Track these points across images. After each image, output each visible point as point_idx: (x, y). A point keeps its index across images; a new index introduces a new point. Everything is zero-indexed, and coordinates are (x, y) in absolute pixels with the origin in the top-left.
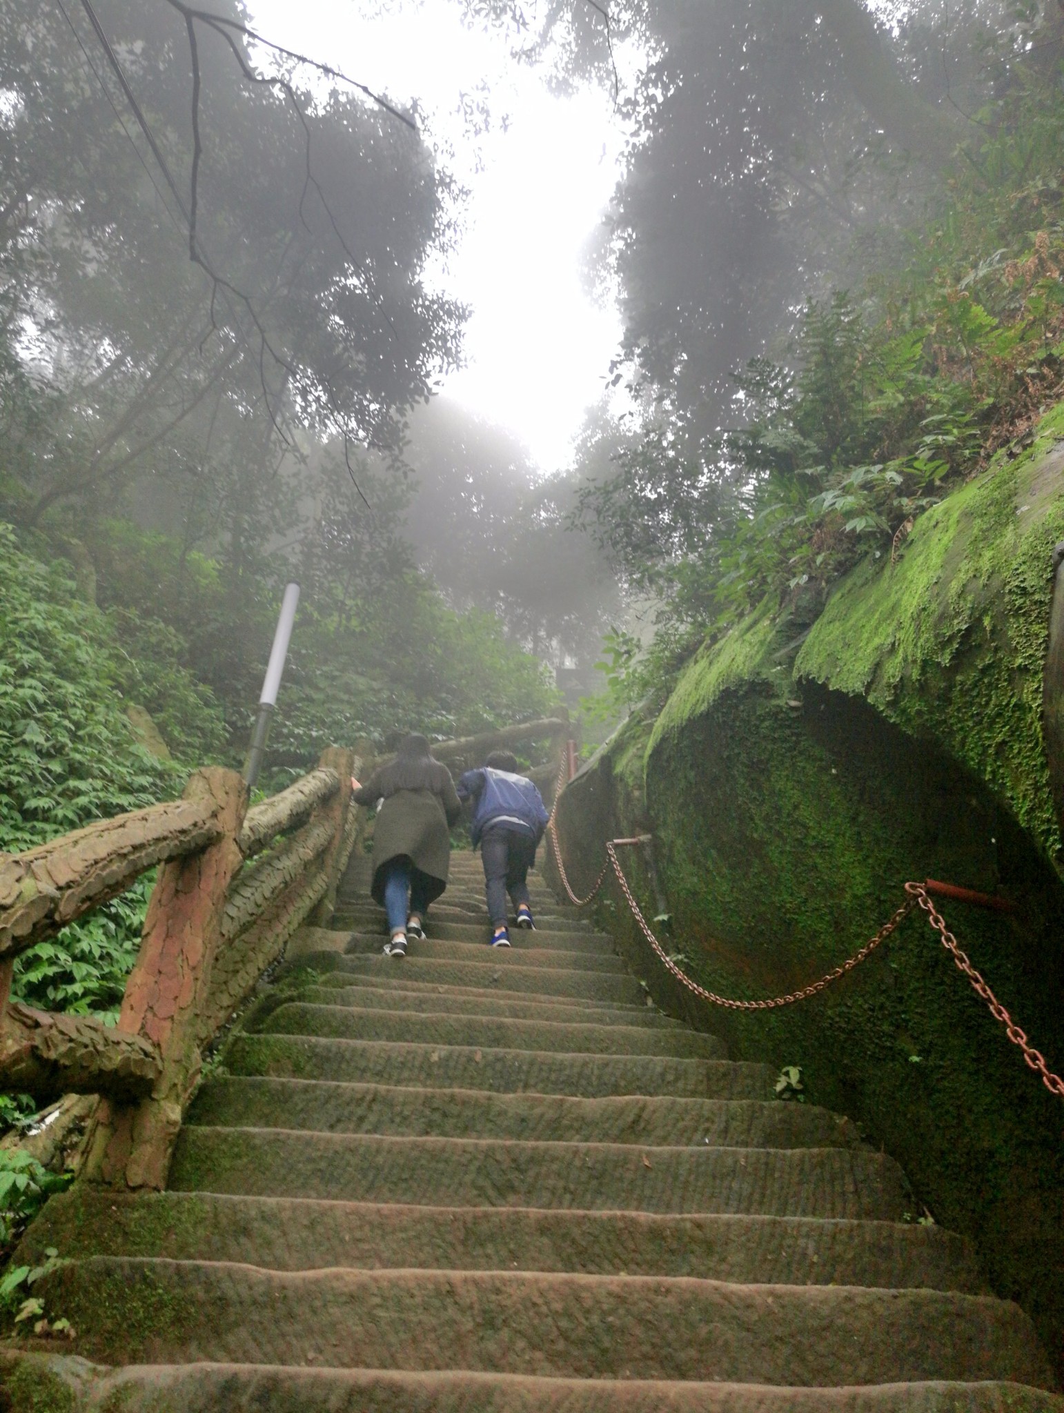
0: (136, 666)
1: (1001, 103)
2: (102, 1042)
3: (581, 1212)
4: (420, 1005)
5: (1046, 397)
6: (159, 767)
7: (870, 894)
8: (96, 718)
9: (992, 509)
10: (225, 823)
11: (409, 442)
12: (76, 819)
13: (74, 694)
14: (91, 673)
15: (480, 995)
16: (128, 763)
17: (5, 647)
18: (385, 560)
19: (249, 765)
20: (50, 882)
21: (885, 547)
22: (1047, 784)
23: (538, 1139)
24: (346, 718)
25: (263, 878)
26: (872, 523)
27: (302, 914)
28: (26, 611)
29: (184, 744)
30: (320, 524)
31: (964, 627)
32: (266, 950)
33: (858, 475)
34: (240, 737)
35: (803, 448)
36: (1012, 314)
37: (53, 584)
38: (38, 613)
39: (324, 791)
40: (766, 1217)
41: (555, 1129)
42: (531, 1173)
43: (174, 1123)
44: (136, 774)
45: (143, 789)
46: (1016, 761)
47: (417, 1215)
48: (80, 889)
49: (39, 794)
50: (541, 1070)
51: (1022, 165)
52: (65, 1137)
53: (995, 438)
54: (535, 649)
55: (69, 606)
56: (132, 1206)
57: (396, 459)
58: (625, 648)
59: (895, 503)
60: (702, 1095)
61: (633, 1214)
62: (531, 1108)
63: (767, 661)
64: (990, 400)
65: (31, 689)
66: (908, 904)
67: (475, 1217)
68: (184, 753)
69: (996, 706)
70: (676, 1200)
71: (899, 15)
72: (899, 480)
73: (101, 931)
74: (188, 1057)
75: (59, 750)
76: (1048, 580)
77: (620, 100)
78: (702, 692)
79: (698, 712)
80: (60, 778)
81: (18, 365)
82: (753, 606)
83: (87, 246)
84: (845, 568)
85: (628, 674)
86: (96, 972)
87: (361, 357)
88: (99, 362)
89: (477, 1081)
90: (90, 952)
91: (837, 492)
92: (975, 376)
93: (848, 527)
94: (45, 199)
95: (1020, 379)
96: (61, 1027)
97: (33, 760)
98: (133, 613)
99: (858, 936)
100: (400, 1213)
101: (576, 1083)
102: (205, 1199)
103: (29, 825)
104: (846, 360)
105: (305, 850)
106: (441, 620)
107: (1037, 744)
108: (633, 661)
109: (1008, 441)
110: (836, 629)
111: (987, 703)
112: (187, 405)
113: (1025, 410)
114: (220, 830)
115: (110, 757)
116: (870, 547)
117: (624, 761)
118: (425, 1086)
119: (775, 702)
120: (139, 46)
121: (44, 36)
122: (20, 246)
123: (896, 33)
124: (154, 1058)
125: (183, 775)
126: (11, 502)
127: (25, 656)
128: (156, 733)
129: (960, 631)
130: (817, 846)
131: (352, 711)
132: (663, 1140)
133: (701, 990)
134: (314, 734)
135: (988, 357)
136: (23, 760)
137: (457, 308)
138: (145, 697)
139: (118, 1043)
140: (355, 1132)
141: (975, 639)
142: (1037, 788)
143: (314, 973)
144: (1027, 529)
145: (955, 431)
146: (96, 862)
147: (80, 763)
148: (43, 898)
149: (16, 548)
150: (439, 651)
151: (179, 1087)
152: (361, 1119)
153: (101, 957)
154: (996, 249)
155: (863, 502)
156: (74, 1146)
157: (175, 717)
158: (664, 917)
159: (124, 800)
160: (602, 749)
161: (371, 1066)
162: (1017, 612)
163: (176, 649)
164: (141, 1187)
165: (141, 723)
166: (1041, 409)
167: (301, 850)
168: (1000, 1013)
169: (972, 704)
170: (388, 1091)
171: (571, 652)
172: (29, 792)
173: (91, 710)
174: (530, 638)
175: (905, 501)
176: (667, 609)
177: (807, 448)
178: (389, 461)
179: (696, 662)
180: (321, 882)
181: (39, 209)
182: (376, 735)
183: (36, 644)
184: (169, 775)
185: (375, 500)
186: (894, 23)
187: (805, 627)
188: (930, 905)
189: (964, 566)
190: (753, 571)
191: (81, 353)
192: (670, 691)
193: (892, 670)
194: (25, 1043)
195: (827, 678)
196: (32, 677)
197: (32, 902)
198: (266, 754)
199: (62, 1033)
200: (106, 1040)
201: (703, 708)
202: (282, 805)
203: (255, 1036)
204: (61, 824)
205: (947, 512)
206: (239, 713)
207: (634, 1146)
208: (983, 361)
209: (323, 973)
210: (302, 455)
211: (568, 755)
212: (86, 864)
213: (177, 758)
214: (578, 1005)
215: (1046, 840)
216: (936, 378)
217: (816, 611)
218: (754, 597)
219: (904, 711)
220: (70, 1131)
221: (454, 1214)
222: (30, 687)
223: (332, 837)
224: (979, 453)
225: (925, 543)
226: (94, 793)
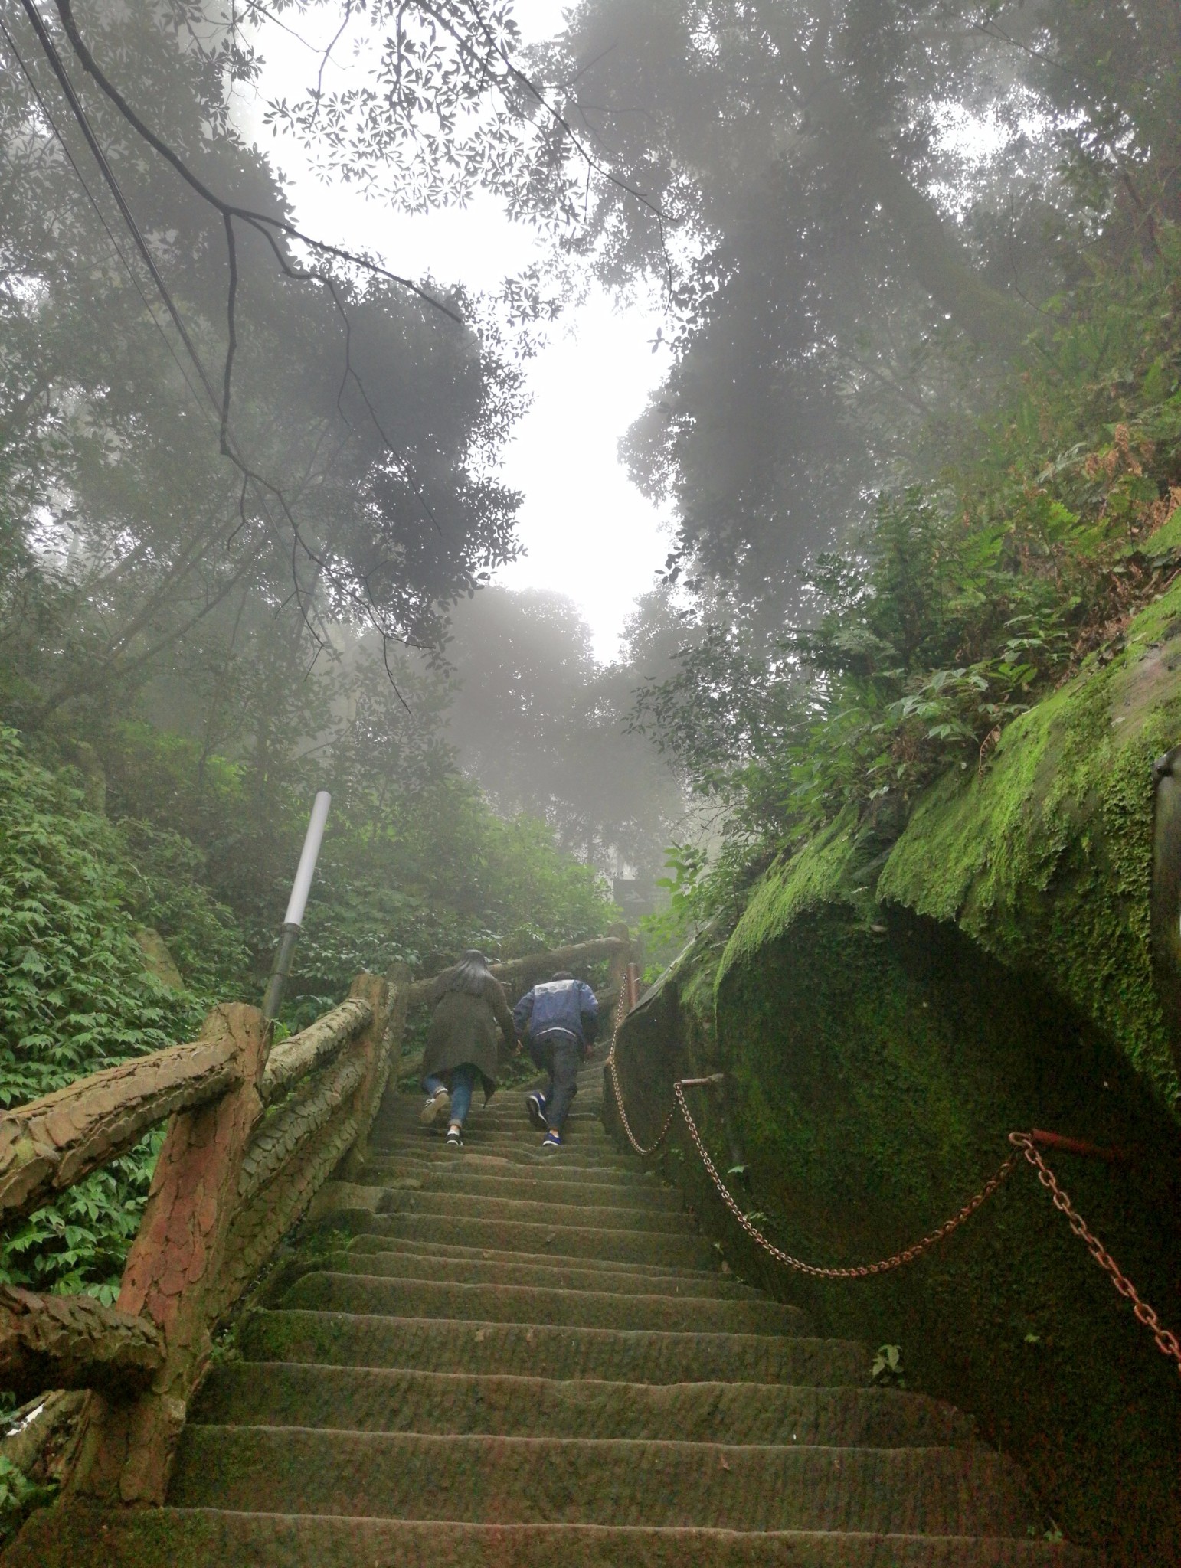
0: (148, 884)
1: (1072, 294)
2: (99, 1328)
3: (650, 1529)
4: (461, 1274)
5: (1136, 598)
6: (171, 998)
7: (969, 1144)
8: (102, 943)
9: (1085, 720)
10: (246, 1066)
11: (451, 639)
12: (76, 1059)
13: (78, 917)
14: (98, 892)
15: (531, 1261)
16: (136, 994)
17: (4, 864)
18: (425, 764)
19: (270, 997)
20: (49, 1142)
21: (972, 755)
22: (1162, 1023)
23: (597, 1437)
24: (379, 938)
25: (286, 1127)
26: (957, 730)
27: (328, 1167)
28: (28, 824)
29: (198, 971)
30: (353, 723)
31: (1061, 848)
32: (288, 1210)
33: (939, 679)
34: (262, 961)
35: (878, 648)
36: (1095, 508)
37: (59, 793)
38: (42, 826)
39: (354, 1025)
40: (868, 1535)
41: (620, 1425)
42: (591, 1479)
43: (176, 1423)
44: (144, 1007)
45: (151, 1023)
46: (1126, 997)
47: (458, 1534)
48: (82, 1149)
49: (36, 1030)
50: (600, 1352)
51: (1097, 355)
52: (48, 1439)
53: (1087, 640)
54: (590, 859)
55: (77, 817)
56: (125, 1525)
57: (436, 657)
58: (690, 861)
59: (980, 710)
60: (787, 1379)
61: (712, 1531)
62: (591, 1397)
63: (848, 880)
64: (1078, 600)
65: (32, 912)
66: (1013, 1158)
67: (527, 1536)
68: (198, 980)
69: (1100, 935)
70: (760, 1514)
71: (962, 201)
72: (984, 685)
73: (100, 1189)
74: (197, 1341)
75: (61, 979)
76: (1149, 799)
77: (676, 287)
78: (777, 914)
79: (772, 936)
80: (60, 1012)
81: (32, 558)
82: (829, 818)
83: (110, 434)
84: (928, 780)
85: (694, 889)
86: (92, 1237)
87: (400, 548)
88: (117, 552)
89: (529, 1365)
90: (87, 1213)
91: (918, 698)
92: (1060, 575)
93: (932, 733)
94: (66, 388)
95: (1107, 578)
96: (53, 1312)
97: (30, 991)
98: (145, 825)
99: (959, 1191)
100: (437, 1533)
101: (642, 1366)
102: (211, 1516)
103: (23, 1066)
104: (922, 556)
105: (333, 1095)
106: (487, 828)
107: (1147, 977)
108: (698, 878)
109: (1098, 645)
110: (921, 848)
111: (1091, 931)
112: (211, 598)
113: (1115, 610)
114: (239, 1074)
115: (117, 987)
116: (955, 757)
117: (692, 988)
118: (469, 1371)
119: (857, 927)
120: (172, 235)
121: (72, 224)
122: (39, 433)
123: (960, 218)
124: (156, 1344)
125: (197, 1007)
126: (16, 703)
127: (27, 875)
128: (167, 957)
129: (1056, 852)
130: (908, 1090)
131: (387, 931)
132: (744, 1437)
133: (783, 1255)
134: (344, 957)
135: (1071, 556)
136: (19, 992)
137: (504, 497)
138: (157, 917)
139: (117, 1328)
140: (387, 1429)
141: (1073, 862)
142: (1149, 1026)
143: (342, 1236)
144: (1124, 743)
145: (1041, 633)
146: (101, 1117)
147: (84, 994)
148: (41, 1162)
149: (20, 753)
150: (484, 862)
151: (185, 1377)
152: (395, 1412)
153: (99, 1220)
154: (1075, 442)
155: (946, 708)
156: (60, 1448)
157: (190, 940)
158: (739, 1169)
159: (131, 1036)
160: (666, 975)
161: (406, 1346)
162: (1116, 833)
163: (193, 863)
164: (137, 1500)
165: (151, 947)
166: (1132, 611)
167: (328, 1094)
168: (1125, 1287)
169: (1073, 933)
170: (426, 1378)
171: (629, 860)
172: (24, 1028)
173: (96, 934)
174: (584, 846)
175: (991, 707)
176: (735, 817)
177: (883, 649)
178: (429, 659)
179: (769, 878)
180: (349, 1130)
181: (61, 397)
182: (413, 957)
183: (38, 861)
184: (182, 1007)
185: (415, 699)
186: (958, 209)
187: (889, 843)
188: (1038, 1159)
189: (1058, 780)
190: (828, 782)
191: (99, 544)
192: (740, 910)
193: (984, 893)
194: (11, 1332)
195: (914, 902)
196: (33, 898)
197: (28, 1168)
198: (289, 979)
199: (54, 1318)
200: (103, 1324)
201: (778, 931)
202: (308, 1043)
203: (274, 1313)
204: (59, 1064)
205: (1036, 721)
206: (260, 933)
207: (710, 1444)
208: (1067, 559)
209: (352, 1235)
210: (335, 651)
211: (629, 980)
212: (90, 1119)
213: (190, 986)
214: (644, 1272)
215: (1164, 1087)
216: (1020, 577)
217: (900, 826)
218: (831, 809)
219: (999, 938)
220: (54, 1431)
221: (503, 1532)
222: (30, 909)
223: (363, 1077)
224: (1068, 657)
225: (1014, 756)
226: (98, 1029)
